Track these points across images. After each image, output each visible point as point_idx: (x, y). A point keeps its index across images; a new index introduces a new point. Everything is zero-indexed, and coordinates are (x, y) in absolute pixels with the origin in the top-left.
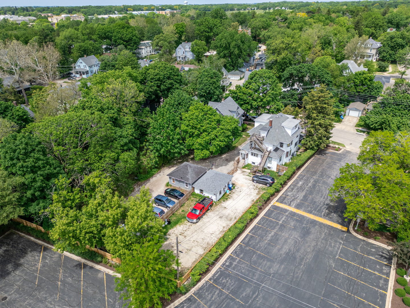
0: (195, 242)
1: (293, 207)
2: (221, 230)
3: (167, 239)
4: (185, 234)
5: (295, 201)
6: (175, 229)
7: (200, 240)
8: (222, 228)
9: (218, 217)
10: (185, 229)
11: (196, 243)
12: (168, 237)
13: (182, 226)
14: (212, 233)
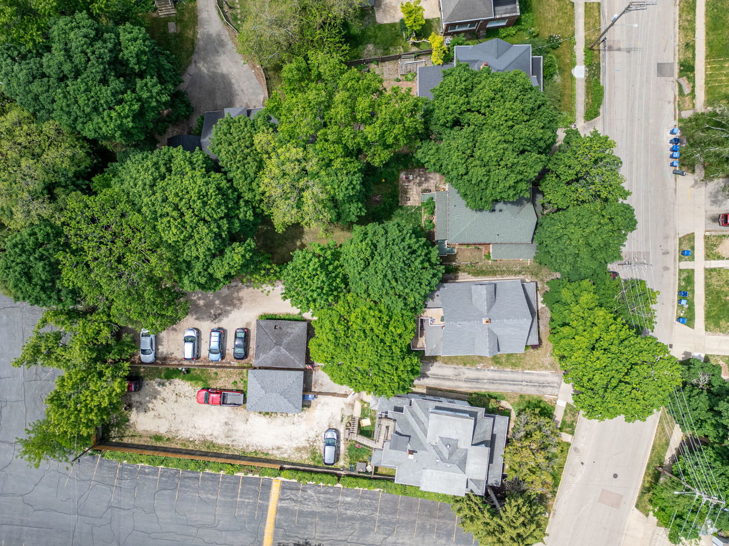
0: (173, 416)
1: (280, 505)
2: (205, 434)
3: (163, 385)
4: (179, 399)
5: (294, 504)
6: (182, 383)
7: (178, 420)
8: (210, 432)
9: (226, 420)
10: (187, 394)
11: (173, 418)
12: (167, 384)
13: (190, 388)
14: (196, 426)
